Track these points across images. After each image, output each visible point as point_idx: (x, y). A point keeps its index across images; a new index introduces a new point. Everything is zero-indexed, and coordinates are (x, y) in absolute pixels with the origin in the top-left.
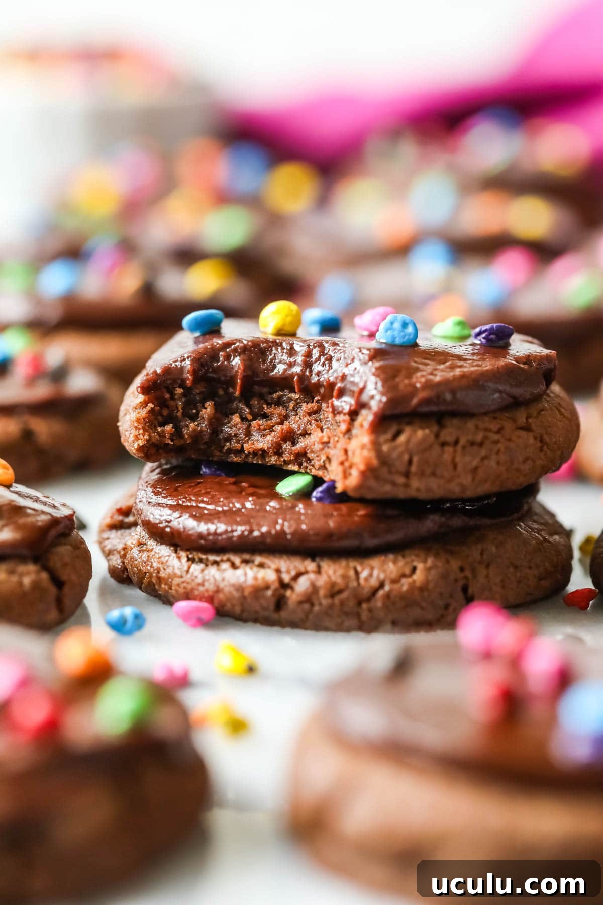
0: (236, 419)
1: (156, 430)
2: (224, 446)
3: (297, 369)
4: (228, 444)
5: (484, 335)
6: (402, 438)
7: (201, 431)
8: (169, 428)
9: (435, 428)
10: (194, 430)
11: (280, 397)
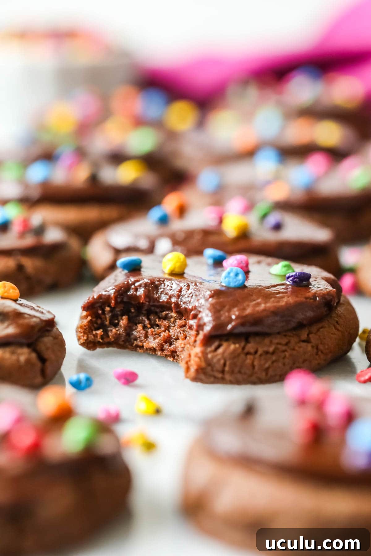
0: (140, 327)
1: (92, 332)
2: (133, 343)
3: (173, 300)
4: (135, 342)
5: (291, 279)
6: (220, 350)
7: (120, 334)
8: (99, 332)
9: (243, 344)
10: (116, 334)
11: (166, 315)
